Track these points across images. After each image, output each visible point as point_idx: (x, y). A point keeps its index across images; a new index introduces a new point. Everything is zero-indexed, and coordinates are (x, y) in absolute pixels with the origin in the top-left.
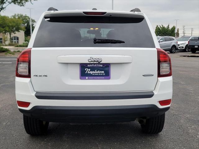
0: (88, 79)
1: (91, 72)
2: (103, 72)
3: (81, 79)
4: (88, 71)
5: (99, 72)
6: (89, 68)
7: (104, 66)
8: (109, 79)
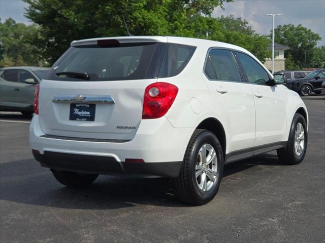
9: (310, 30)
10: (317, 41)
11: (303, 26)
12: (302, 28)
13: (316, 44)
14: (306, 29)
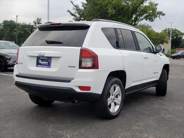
0: (40, 67)
1: (42, 63)
2: (47, 63)
3: (37, 66)
4: (40, 62)
5: (45, 62)
6: (41, 59)
7: (48, 58)
8: (50, 67)
9: (180, 31)
10: (183, 36)
11: (177, 29)
12: (176, 30)
13: (182, 37)
14: (178, 30)
